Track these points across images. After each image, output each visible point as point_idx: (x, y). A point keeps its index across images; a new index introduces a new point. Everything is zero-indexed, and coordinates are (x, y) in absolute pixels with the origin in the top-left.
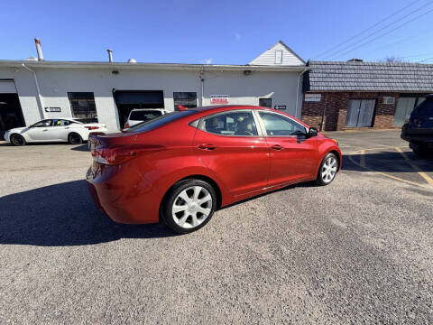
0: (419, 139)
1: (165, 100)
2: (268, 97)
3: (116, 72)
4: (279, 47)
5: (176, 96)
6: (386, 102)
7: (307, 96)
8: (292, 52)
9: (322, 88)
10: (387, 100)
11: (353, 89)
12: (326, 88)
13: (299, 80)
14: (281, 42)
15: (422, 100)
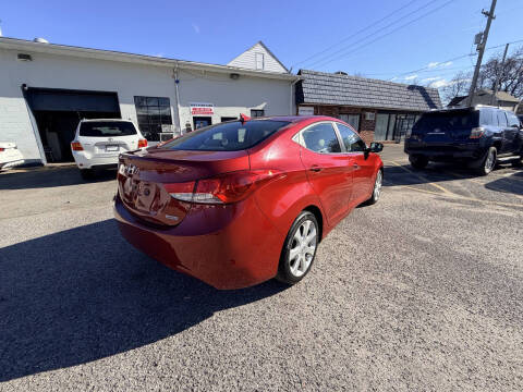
0: (419, 152)
1: (122, 106)
2: (260, 108)
3: (25, 57)
4: (259, 48)
5: (140, 102)
6: (368, 118)
7: (300, 108)
8: (273, 56)
9: (314, 101)
10: (369, 116)
11: (343, 103)
12: (318, 101)
13: (291, 90)
14: (261, 43)
15: (418, 118)
